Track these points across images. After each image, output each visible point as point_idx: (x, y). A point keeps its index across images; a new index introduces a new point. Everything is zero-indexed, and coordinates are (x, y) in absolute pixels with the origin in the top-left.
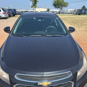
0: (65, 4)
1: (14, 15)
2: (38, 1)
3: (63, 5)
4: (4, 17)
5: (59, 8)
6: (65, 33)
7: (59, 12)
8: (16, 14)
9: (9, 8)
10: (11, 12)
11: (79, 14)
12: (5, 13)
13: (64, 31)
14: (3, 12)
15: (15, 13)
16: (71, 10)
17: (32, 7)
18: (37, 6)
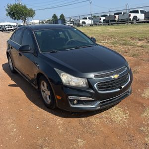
0: (29, 12)
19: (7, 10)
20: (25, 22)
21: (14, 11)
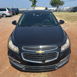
0: (61, 3)
1: (17, 14)
2: (37, 1)
3: (59, 3)
4: (9, 15)
5: (55, 6)
6: (57, 24)
7: (56, 10)
8: (19, 13)
9: (12, 8)
10: (14, 11)
11: (74, 12)
12: (10, 12)
13: (56, 23)
14: (8, 11)
15: (18, 11)
16: (67, 8)
17: (32, 7)
18: (36, 6)
19: (50, 2)
20: (58, 8)
21: (53, 2)
